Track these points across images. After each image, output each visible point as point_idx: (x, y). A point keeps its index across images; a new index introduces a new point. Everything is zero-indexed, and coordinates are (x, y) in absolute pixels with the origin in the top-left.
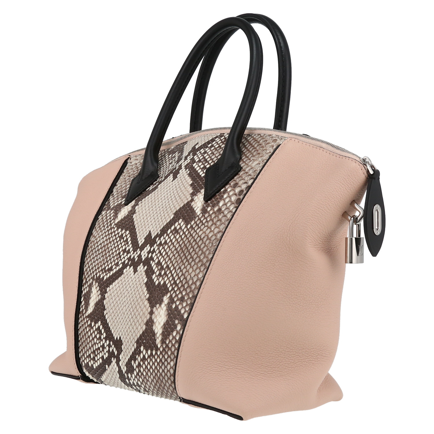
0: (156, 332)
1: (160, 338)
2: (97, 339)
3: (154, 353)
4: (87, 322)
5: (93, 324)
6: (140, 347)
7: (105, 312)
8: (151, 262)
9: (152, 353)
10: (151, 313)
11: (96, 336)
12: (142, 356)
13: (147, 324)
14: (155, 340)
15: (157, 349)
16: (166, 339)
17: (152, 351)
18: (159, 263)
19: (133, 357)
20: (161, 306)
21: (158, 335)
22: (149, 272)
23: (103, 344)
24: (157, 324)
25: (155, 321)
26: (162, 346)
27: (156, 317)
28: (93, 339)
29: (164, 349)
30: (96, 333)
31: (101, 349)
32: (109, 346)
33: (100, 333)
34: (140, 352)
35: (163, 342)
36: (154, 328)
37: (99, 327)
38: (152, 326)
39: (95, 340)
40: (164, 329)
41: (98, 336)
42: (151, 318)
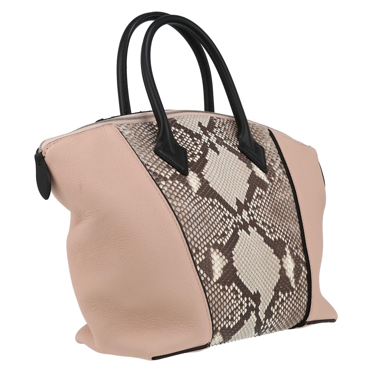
0: (289, 276)
1: (294, 281)
2: (234, 300)
3: (291, 294)
4: (218, 287)
5: (226, 287)
6: (278, 293)
7: (238, 274)
8: (257, 223)
9: (289, 295)
10: (281, 263)
11: (232, 298)
12: (280, 300)
13: (280, 273)
14: (290, 283)
15: (293, 290)
16: (298, 280)
17: (288, 292)
18: (264, 224)
19: (272, 304)
20: (286, 256)
21: (291, 279)
22: (261, 232)
23: (241, 303)
24: (289, 271)
25: (286, 268)
26: (296, 286)
27: (286, 265)
28: (230, 301)
29: (298, 288)
30: (232, 294)
31: (239, 308)
32: (248, 302)
33: (236, 293)
34: (278, 297)
35: (296, 283)
36: (287, 274)
37: (234, 288)
38: (285, 273)
39: (233, 301)
40: (295, 273)
41: (235, 297)
42: (282, 267)
